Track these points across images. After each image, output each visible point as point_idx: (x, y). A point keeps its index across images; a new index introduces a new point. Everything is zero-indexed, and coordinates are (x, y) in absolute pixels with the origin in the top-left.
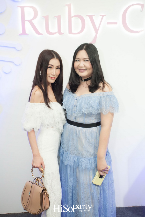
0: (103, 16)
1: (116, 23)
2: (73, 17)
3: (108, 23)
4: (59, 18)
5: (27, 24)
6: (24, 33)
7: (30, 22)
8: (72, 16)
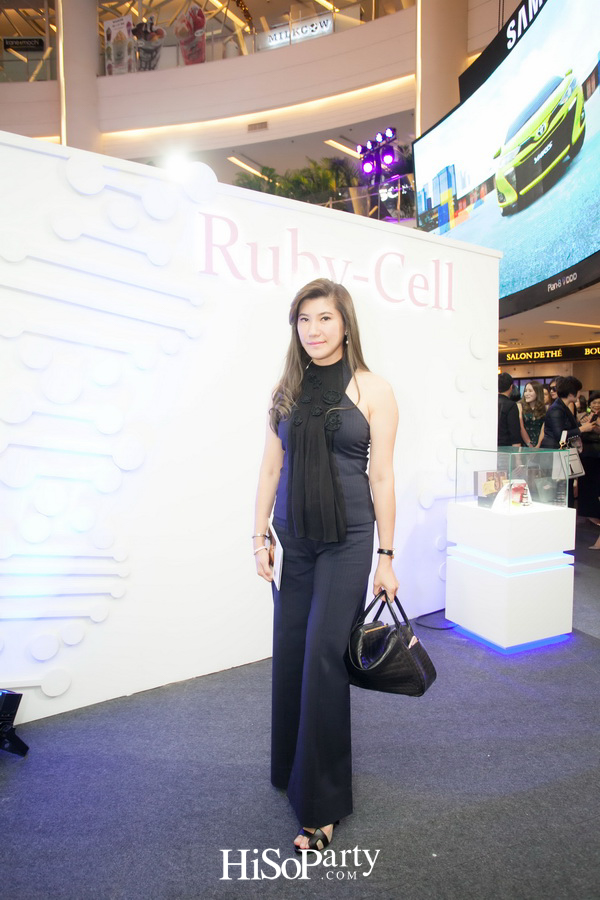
0: (348, 263)
1: (366, 280)
2: (302, 254)
3: (356, 278)
4: (276, 251)
5: (217, 253)
6: (209, 270)
7: (223, 249)
8: (299, 252)
